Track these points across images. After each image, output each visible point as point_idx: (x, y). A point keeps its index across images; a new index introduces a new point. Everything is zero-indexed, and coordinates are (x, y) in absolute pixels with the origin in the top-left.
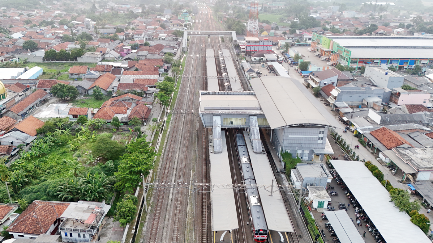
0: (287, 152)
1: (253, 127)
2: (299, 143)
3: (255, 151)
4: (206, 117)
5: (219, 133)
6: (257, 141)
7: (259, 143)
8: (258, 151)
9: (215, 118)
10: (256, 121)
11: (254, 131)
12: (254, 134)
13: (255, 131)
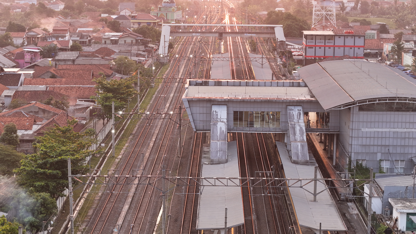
0: (361, 164)
1: (293, 123)
2: (383, 144)
3: (294, 158)
4: (197, 109)
5: (221, 132)
6: (299, 144)
7: (302, 146)
8: (301, 159)
9: (215, 108)
10: (300, 114)
11: (294, 128)
12: (295, 134)
13: (298, 129)
